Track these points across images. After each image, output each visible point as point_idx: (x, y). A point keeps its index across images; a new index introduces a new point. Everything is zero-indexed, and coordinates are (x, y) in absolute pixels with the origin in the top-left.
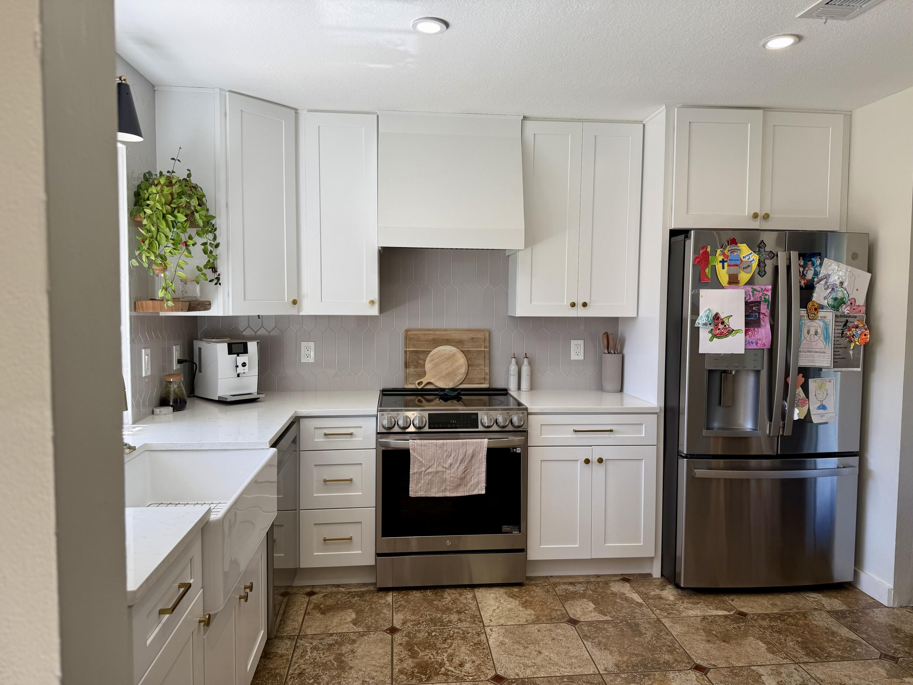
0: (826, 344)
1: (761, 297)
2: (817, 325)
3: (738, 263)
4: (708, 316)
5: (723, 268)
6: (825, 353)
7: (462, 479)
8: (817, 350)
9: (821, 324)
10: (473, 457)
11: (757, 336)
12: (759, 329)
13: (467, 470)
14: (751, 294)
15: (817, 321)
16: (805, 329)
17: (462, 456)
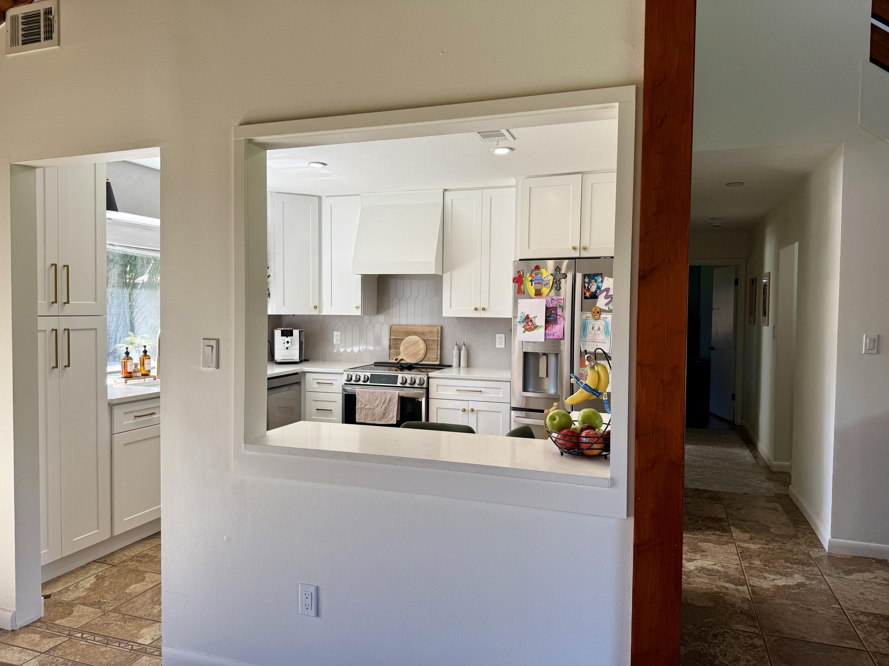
0: (606, 337)
1: (556, 304)
2: (599, 323)
3: (541, 281)
4: (521, 317)
5: (532, 285)
6: (605, 343)
7: (384, 414)
8: (600, 341)
9: (603, 323)
10: (390, 400)
11: (554, 330)
12: (556, 326)
13: (387, 408)
14: (550, 302)
15: (599, 321)
16: (590, 326)
17: (384, 400)
